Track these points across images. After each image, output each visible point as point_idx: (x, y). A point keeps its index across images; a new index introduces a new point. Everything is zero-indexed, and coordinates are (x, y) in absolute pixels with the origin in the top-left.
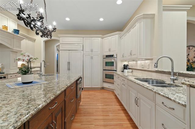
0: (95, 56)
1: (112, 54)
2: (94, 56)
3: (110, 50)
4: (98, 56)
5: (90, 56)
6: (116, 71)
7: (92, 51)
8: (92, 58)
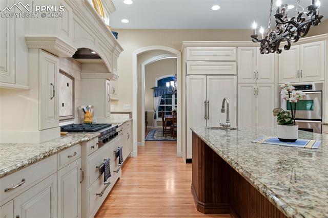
0: (262, 87)
1: (308, 83)
2: (260, 86)
3: (300, 74)
4: (270, 87)
5: (252, 87)
6: (321, 120)
7: (256, 76)
8: (256, 92)
